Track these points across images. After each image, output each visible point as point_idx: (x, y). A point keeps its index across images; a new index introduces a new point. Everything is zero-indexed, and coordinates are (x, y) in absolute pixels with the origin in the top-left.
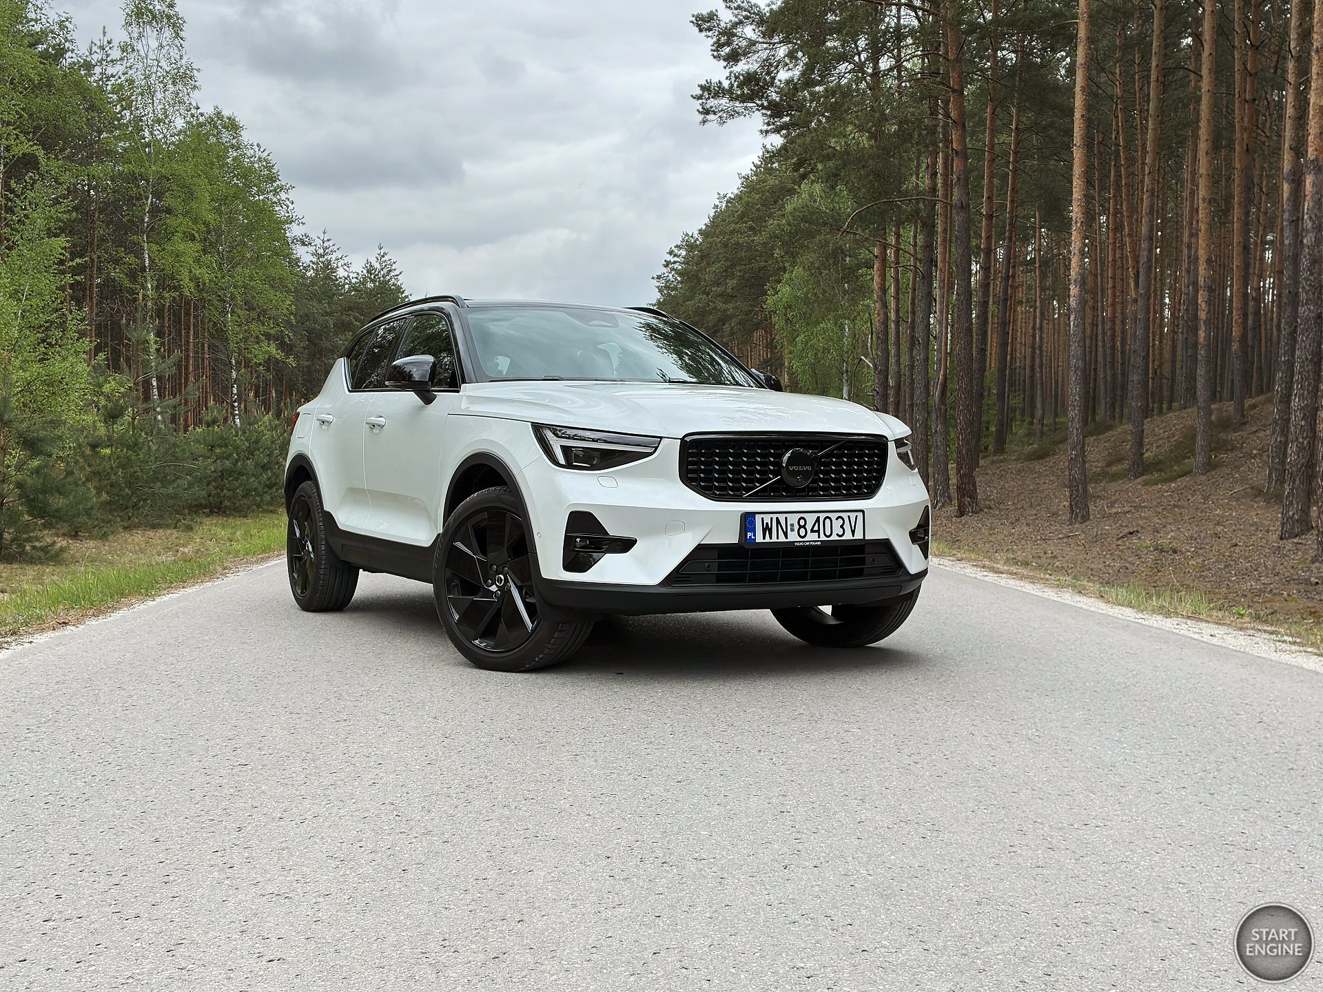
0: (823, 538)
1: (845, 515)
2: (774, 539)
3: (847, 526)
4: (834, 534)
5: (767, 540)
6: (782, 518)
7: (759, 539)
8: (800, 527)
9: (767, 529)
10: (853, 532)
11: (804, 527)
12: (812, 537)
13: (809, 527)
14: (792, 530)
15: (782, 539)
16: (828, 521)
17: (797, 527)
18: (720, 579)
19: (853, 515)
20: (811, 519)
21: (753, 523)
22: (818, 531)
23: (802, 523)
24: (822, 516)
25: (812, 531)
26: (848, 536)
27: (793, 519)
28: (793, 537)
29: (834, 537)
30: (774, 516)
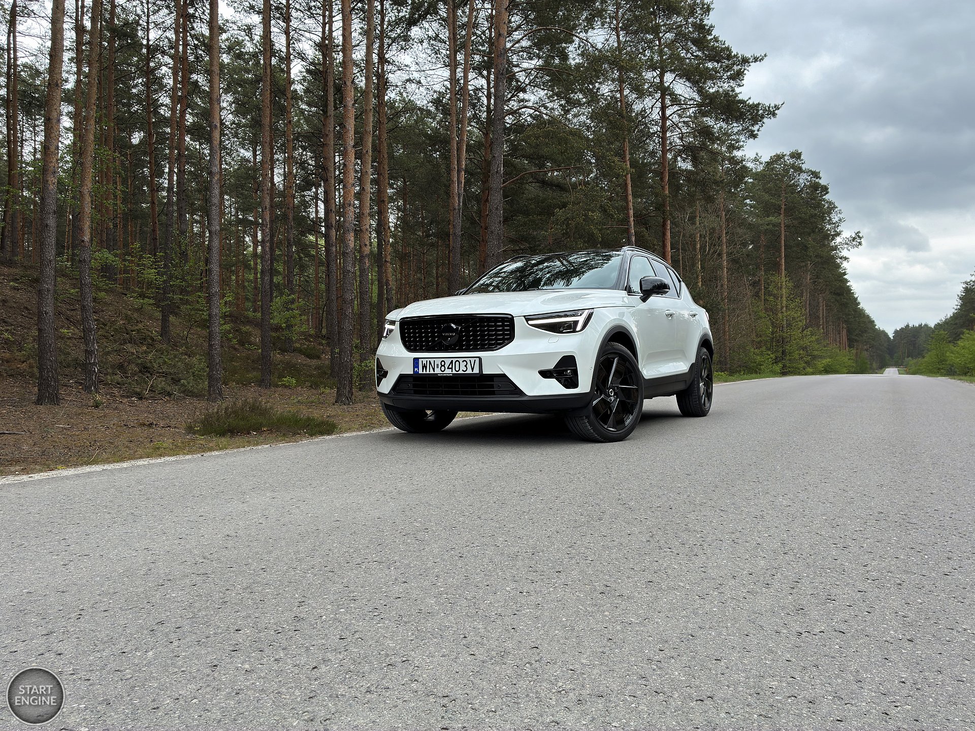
0: (454, 372)
1: (468, 360)
2: (428, 372)
3: (469, 366)
4: (461, 370)
5: (424, 372)
6: (432, 361)
7: (420, 372)
8: (442, 366)
9: (424, 367)
10: (473, 369)
11: (444, 366)
12: (448, 371)
13: (446, 366)
14: (438, 367)
15: (432, 372)
16: (457, 363)
17: (440, 366)
18: (416, 392)
19: (472, 360)
20: (448, 362)
21: (418, 363)
22: (452, 368)
23: (443, 363)
24: (454, 360)
25: (448, 368)
26: (469, 371)
27: (438, 362)
28: (438, 371)
29: (461, 372)
30: (428, 360)
